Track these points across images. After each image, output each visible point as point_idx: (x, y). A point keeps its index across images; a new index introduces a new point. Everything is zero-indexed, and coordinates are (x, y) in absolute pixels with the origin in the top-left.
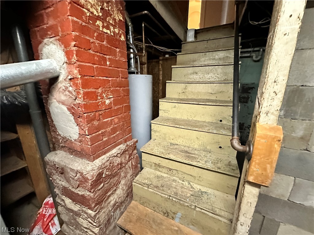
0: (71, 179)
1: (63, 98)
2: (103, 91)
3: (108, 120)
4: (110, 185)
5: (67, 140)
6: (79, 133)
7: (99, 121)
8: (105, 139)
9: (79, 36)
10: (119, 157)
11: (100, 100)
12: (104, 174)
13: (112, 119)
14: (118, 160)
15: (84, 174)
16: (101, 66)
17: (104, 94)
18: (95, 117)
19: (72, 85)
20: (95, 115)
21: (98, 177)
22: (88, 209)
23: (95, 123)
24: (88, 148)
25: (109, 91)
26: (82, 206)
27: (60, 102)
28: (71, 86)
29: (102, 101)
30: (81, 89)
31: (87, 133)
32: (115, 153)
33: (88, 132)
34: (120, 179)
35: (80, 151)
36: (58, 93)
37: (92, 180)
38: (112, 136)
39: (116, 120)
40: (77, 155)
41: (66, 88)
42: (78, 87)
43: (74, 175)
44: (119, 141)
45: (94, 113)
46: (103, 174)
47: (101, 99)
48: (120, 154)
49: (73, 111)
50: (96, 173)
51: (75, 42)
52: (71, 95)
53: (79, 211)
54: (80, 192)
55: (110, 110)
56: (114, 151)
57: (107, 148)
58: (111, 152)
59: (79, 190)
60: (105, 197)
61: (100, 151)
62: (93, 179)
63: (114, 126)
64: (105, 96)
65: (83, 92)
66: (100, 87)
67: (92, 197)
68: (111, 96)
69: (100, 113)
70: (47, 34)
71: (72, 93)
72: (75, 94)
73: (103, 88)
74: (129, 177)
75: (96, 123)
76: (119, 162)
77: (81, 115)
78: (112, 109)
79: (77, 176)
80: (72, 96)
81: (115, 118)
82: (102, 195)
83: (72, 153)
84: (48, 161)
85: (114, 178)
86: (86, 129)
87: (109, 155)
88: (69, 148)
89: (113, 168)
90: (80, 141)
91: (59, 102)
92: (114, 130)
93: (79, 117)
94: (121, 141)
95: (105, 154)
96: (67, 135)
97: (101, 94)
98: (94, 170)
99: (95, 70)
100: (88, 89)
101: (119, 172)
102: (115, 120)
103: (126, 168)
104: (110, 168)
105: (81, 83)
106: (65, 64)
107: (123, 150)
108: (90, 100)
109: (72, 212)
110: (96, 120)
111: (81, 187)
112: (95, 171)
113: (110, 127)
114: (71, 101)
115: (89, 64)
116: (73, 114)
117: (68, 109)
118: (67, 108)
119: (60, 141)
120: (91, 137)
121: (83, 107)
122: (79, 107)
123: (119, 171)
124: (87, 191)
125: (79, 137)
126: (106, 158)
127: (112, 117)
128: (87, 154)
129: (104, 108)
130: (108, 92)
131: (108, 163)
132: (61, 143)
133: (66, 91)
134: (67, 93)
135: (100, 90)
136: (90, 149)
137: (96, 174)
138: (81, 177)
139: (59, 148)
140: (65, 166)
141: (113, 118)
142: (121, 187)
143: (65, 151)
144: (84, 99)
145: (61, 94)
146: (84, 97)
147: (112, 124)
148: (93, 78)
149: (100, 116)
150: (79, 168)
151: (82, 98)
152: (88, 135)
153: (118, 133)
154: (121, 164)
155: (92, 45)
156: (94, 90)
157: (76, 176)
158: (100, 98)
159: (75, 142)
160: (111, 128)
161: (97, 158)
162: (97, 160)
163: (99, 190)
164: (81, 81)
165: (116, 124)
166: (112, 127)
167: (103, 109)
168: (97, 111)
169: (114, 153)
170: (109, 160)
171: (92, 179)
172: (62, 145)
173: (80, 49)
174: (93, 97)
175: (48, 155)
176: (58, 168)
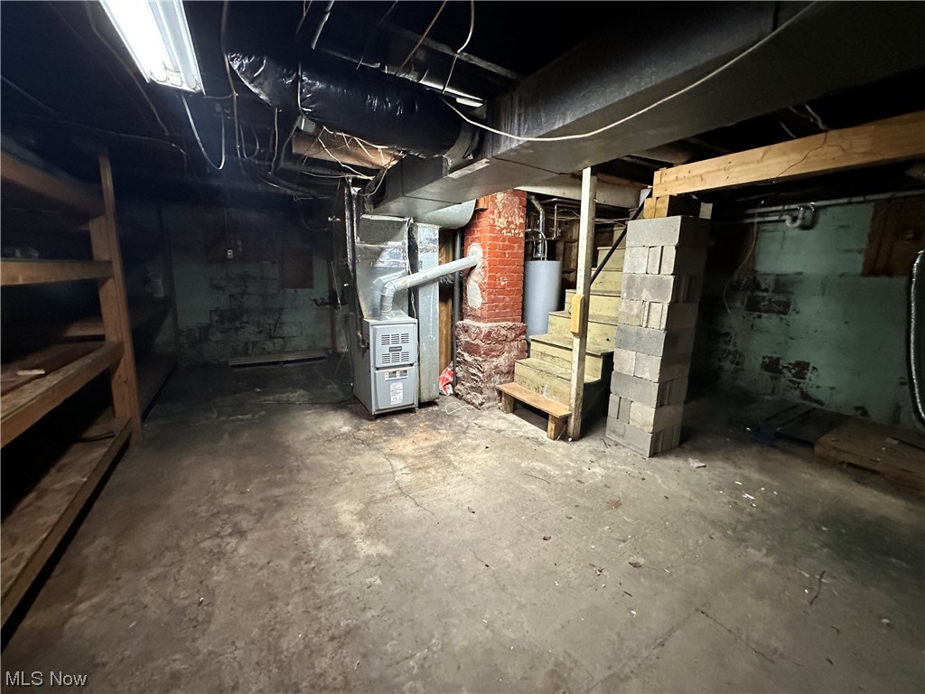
0: (472, 334)
3: (501, 297)
4: (495, 347)
5: (474, 310)
6: (481, 302)
8: (497, 311)
9: (492, 243)
10: (506, 330)
11: (498, 281)
15: (482, 329)
16: (501, 259)
18: (493, 293)
19: (483, 271)
21: (489, 334)
24: (486, 313)
25: (504, 275)
32: (503, 325)
34: (503, 350)
35: (480, 316)
36: (474, 276)
38: (503, 311)
40: (477, 319)
41: (479, 273)
42: (486, 272)
44: (508, 317)
45: (493, 289)
46: (492, 334)
51: (489, 247)
54: (477, 342)
57: (497, 318)
58: (500, 323)
60: (490, 353)
61: (492, 318)
64: (501, 279)
65: (489, 275)
67: (483, 345)
68: (506, 280)
69: (496, 290)
70: (474, 241)
71: (482, 276)
73: (501, 273)
74: (513, 355)
75: (493, 297)
76: (505, 334)
78: (505, 289)
84: (458, 325)
85: (499, 345)
86: (487, 300)
88: (474, 316)
89: (499, 336)
90: (481, 310)
91: (474, 281)
92: (505, 307)
93: (483, 291)
95: (495, 322)
96: (473, 306)
97: (499, 277)
99: (497, 261)
100: (492, 273)
101: (504, 343)
102: (507, 298)
103: (511, 345)
104: (497, 334)
105: (488, 270)
106: (481, 259)
107: (510, 327)
111: (477, 338)
112: (487, 329)
114: (481, 280)
115: (494, 258)
116: (481, 289)
117: (479, 286)
119: (468, 311)
120: (489, 306)
121: (487, 285)
122: (484, 285)
125: (481, 306)
126: (496, 325)
127: (504, 296)
128: (483, 319)
129: (499, 287)
131: (496, 329)
134: (479, 276)
138: (479, 331)
139: (466, 317)
140: (471, 326)
142: (503, 357)
143: (471, 319)
148: (495, 266)
150: (478, 326)
151: (488, 279)
152: (487, 304)
153: (508, 310)
154: (506, 337)
155: (498, 246)
156: (495, 274)
157: (475, 331)
159: (477, 310)
160: (503, 304)
162: (489, 323)
163: (488, 344)
165: (507, 302)
170: (498, 327)
172: (469, 314)
173: (491, 250)
174: (494, 279)
175: (458, 322)
176: (465, 328)
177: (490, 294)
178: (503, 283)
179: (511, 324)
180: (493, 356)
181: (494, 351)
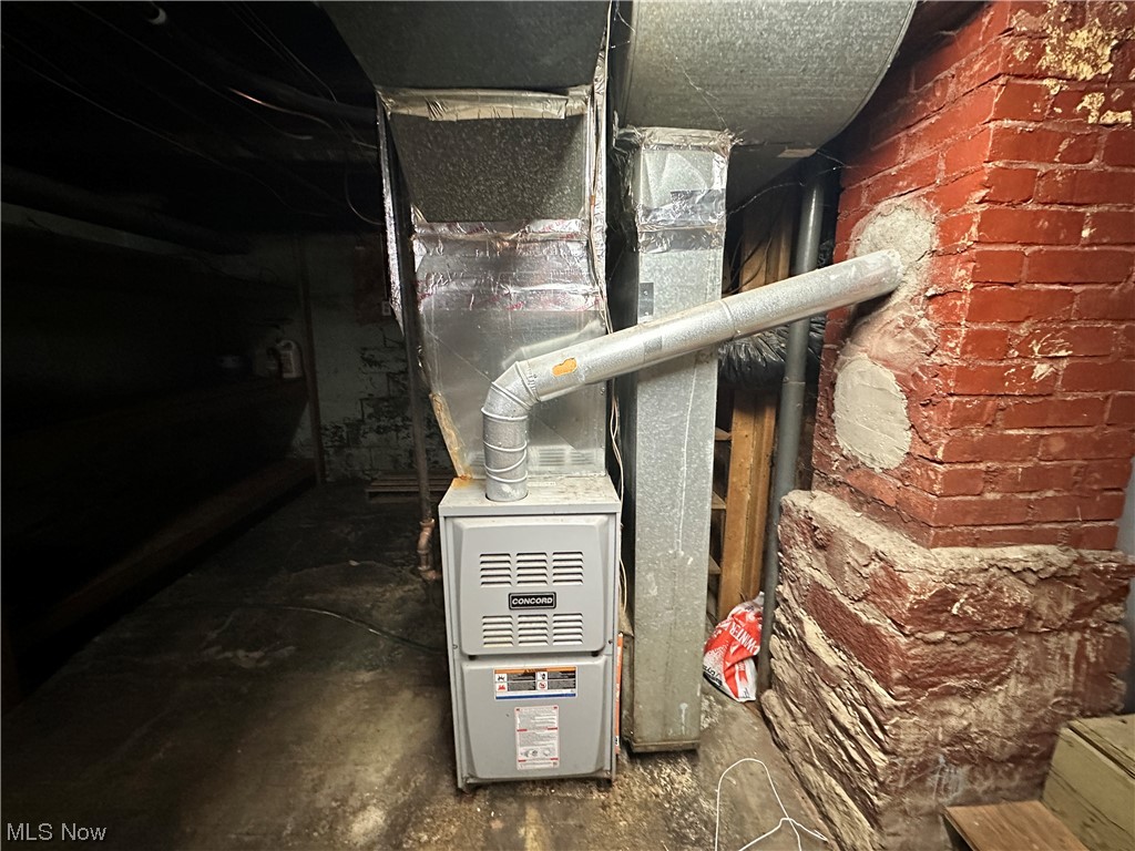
0: (846, 568)
1: (891, 348)
2: (1035, 330)
3: (1024, 436)
4: (965, 656)
5: (858, 467)
6: (908, 450)
7: (988, 429)
8: (990, 496)
9: (1005, 169)
10: (1028, 585)
11: (1015, 361)
12: (957, 604)
13: (1042, 436)
14: (1022, 594)
15: (899, 568)
16: (1054, 248)
17: (1034, 342)
18: (981, 415)
19: (931, 312)
20: (982, 406)
21: (938, 599)
22: (874, 677)
23: (973, 431)
24: (927, 499)
25: (1057, 331)
26: (855, 660)
27: (877, 359)
28: (927, 316)
29: (1020, 366)
30: (963, 322)
31: (940, 456)
32: (1017, 561)
33: (944, 452)
34: (1006, 667)
35: (893, 504)
36: (879, 335)
37: (918, 598)
38: (1021, 496)
39: (1057, 446)
40: (876, 514)
41: (909, 321)
42: (954, 318)
43: (860, 560)
44: (1047, 526)
45: (982, 398)
46: (955, 601)
47: (1018, 356)
48: (1035, 577)
49: (912, 385)
50: (934, 584)
51: (988, 190)
52: (919, 342)
53: (838, 670)
54: (868, 614)
55: (1041, 399)
56: (1014, 553)
57: (991, 529)
58: (998, 549)
59: (862, 607)
60: (936, 679)
61: (963, 528)
62: (922, 597)
63: (1042, 463)
64: (1036, 349)
65: (968, 332)
66: (1028, 318)
67: (903, 647)
68: (1063, 353)
69: (1002, 404)
70: (895, 188)
71: (925, 336)
72: (933, 338)
73: (1039, 321)
74: (1052, 692)
75: (977, 432)
76: (1022, 599)
77: (934, 399)
78: (1052, 398)
79: (871, 566)
80: (924, 345)
81: (1057, 434)
82: (931, 667)
83: (861, 504)
84: (791, 506)
85: (985, 646)
86: (940, 444)
87: (990, 556)
88: (857, 491)
89: (992, 609)
90: (904, 477)
91: (874, 359)
92: (1036, 479)
93: (923, 405)
94: (1056, 529)
95: (975, 545)
96: (862, 453)
97: (1027, 341)
98: (931, 573)
99: (1026, 261)
100: (985, 323)
101: (1013, 639)
102: (1053, 441)
103: (1047, 648)
104: (983, 599)
105: (968, 305)
106: (927, 258)
107: (1053, 569)
108: (981, 358)
109: (814, 664)
110: (982, 423)
111: (874, 602)
112: (933, 577)
113: (1023, 461)
114: (914, 355)
115: (1012, 248)
116: (909, 394)
117: (899, 380)
118: (896, 376)
119: (832, 465)
120: (948, 472)
121: (953, 376)
122: (936, 376)
123: (1010, 634)
124: (889, 621)
125: (904, 464)
126: (977, 559)
127: (1043, 428)
128: (914, 520)
129: (1020, 388)
130: (1053, 337)
131: (981, 579)
132: (834, 472)
133: (907, 330)
134: (908, 335)
135: (1023, 330)
136: (932, 506)
137: (935, 586)
138: (882, 573)
139: (823, 486)
140: (840, 529)
141: (1045, 432)
142: (1000, 698)
143: (840, 497)
144: (964, 352)
145: (887, 338)
146: (965, 345)
147: (1035, 455)
148: (1013, 289)
149: (1000, 413)
150: (881, 547)
151: (958, 350)
152: (941, 463)
153: (1050, 494)
154: (1028, 614)
155: (1039, 185)
156: (1003, 327)
157: (866, 566)
158: (1017, 353)
159: (884, 476)
160: (1026, 465)
161: (945, 546)
162: (944, 549)
163: (928, 643)
164: (969, 300)
165: (1051, 458)
166: (1030, 465)
167: (1017, 393)
168: (992, 395)
169: (1011, 557)
170: (986, 570)
171: (918, 591)
172: (835, 476)
173: (997, 207)
174: (993, 350)
175: (790, 493)
176: (816, 528)
177: (962, 419)
178: (1041, 370)
179: (1058, 556)
180: (949, 692)
181: (957, 672)
